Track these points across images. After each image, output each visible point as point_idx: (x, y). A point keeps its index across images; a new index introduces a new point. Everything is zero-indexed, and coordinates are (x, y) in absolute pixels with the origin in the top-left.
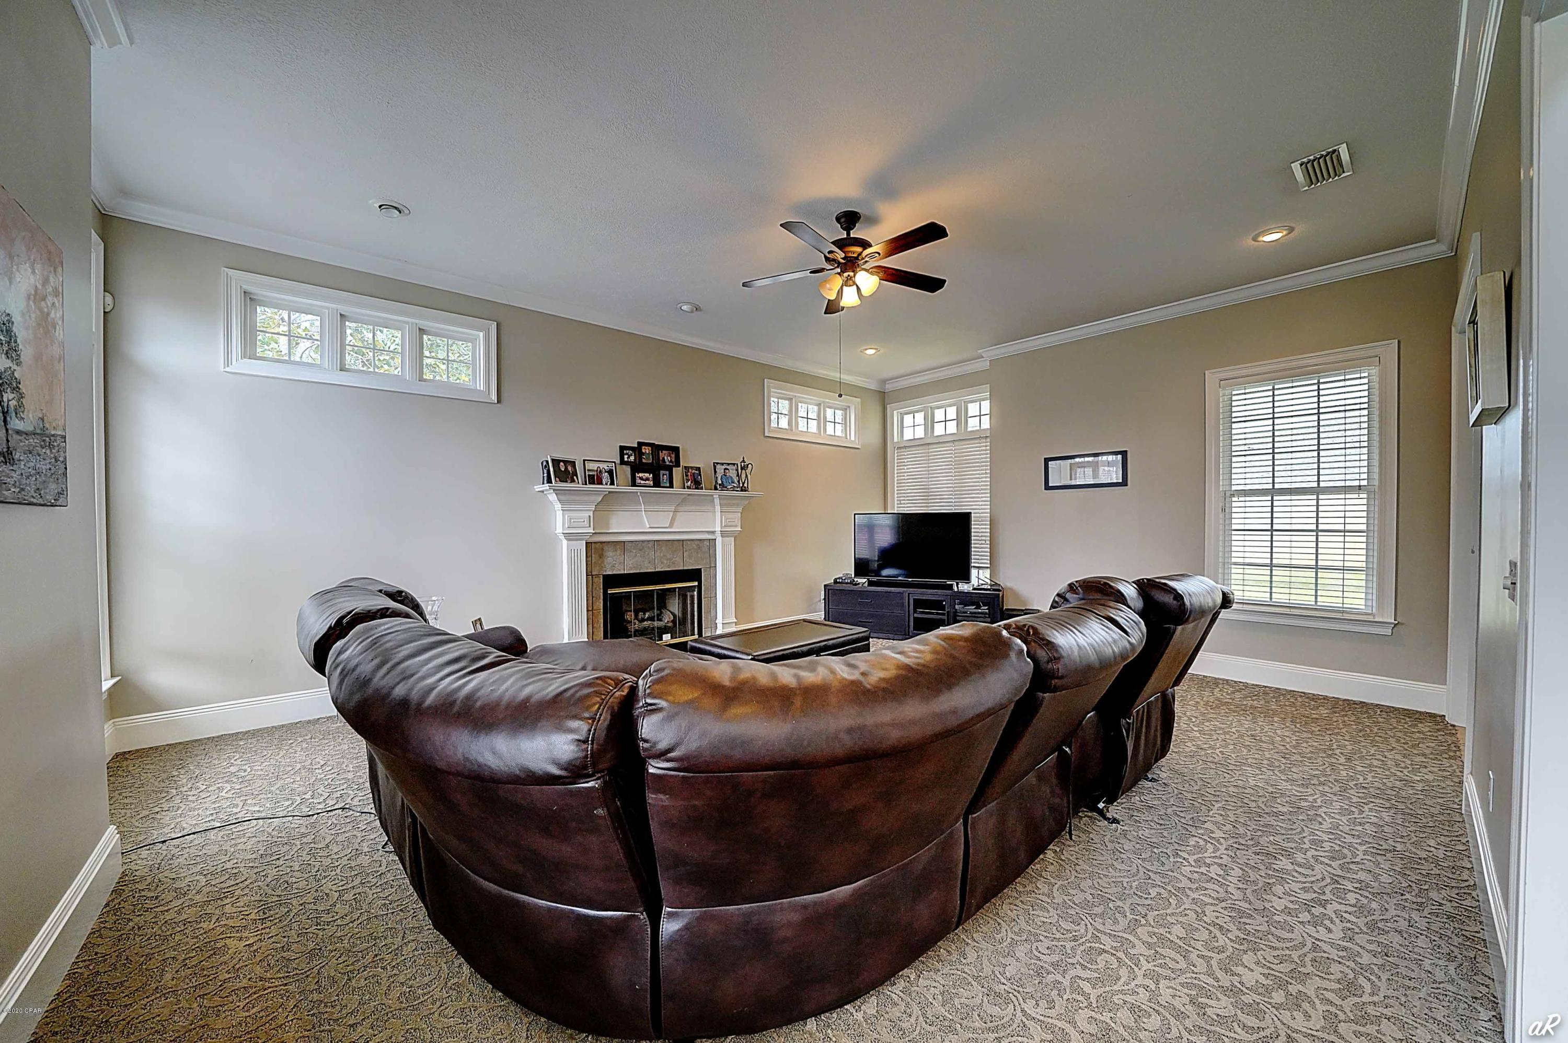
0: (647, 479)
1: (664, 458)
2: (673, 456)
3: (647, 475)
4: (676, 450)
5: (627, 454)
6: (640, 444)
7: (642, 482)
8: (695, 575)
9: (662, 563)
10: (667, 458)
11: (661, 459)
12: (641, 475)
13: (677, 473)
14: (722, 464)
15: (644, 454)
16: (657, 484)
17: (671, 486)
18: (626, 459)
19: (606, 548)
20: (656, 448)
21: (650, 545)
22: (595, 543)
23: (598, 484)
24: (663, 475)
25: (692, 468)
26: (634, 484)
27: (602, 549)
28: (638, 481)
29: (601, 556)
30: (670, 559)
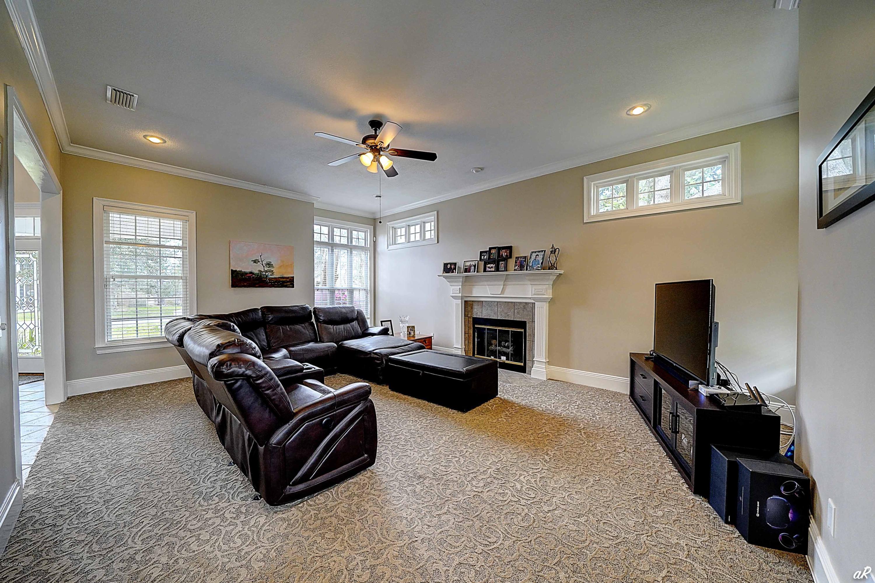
0: (492, 267)
1: (502, 254)
2: (508, 252)
3: (492, 265)
4: (510, 248)
5: (483, 255)
6: (490, 249)
7: (489, 269)
8: (522, 324)
9: (501, 315)
10: (504, 253)
11: (501, 255)
12: (489, 265)
13: (511, 263)
14: (535, 252)
15: (491, 254)
16: (497, 269)
17: (506, 270)
18: (482, 258)
19: (474, 304)
20: (499, 249)
21: (496, 303)
22: (470, 301)
23: (469, 272)
24: (502, 264)
25: (521, 257)
26: (485, 271)
27: (472, 305)
28: (487, 269)
29: (472, 308)
30: (506, 313)
